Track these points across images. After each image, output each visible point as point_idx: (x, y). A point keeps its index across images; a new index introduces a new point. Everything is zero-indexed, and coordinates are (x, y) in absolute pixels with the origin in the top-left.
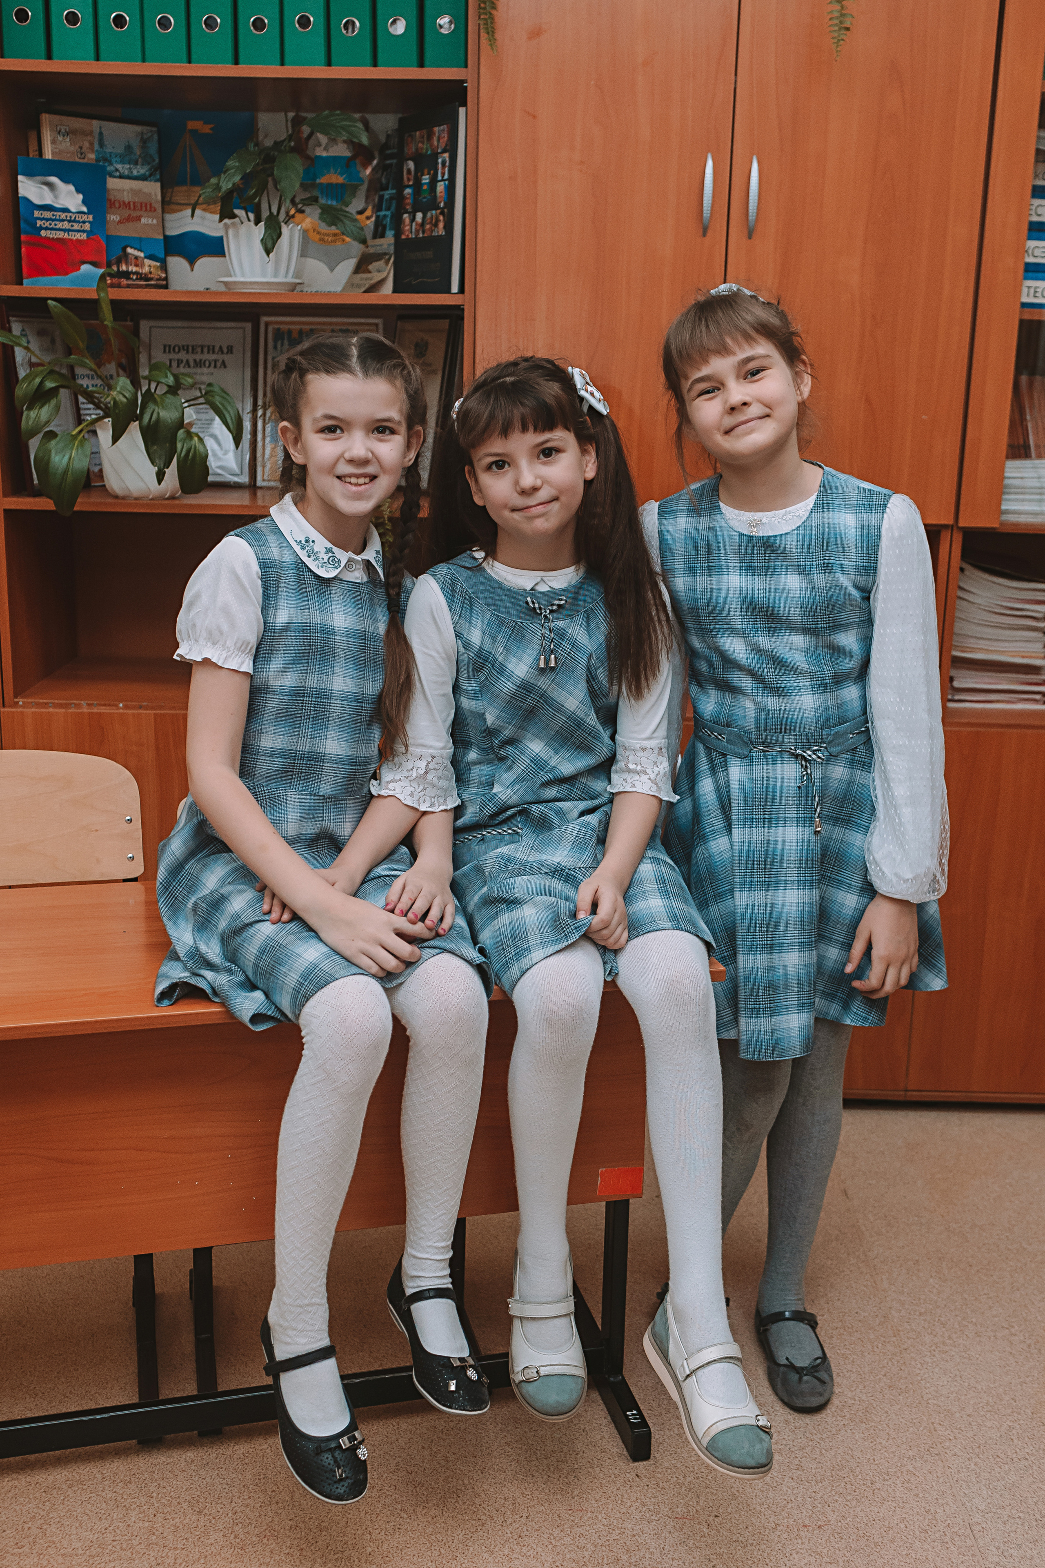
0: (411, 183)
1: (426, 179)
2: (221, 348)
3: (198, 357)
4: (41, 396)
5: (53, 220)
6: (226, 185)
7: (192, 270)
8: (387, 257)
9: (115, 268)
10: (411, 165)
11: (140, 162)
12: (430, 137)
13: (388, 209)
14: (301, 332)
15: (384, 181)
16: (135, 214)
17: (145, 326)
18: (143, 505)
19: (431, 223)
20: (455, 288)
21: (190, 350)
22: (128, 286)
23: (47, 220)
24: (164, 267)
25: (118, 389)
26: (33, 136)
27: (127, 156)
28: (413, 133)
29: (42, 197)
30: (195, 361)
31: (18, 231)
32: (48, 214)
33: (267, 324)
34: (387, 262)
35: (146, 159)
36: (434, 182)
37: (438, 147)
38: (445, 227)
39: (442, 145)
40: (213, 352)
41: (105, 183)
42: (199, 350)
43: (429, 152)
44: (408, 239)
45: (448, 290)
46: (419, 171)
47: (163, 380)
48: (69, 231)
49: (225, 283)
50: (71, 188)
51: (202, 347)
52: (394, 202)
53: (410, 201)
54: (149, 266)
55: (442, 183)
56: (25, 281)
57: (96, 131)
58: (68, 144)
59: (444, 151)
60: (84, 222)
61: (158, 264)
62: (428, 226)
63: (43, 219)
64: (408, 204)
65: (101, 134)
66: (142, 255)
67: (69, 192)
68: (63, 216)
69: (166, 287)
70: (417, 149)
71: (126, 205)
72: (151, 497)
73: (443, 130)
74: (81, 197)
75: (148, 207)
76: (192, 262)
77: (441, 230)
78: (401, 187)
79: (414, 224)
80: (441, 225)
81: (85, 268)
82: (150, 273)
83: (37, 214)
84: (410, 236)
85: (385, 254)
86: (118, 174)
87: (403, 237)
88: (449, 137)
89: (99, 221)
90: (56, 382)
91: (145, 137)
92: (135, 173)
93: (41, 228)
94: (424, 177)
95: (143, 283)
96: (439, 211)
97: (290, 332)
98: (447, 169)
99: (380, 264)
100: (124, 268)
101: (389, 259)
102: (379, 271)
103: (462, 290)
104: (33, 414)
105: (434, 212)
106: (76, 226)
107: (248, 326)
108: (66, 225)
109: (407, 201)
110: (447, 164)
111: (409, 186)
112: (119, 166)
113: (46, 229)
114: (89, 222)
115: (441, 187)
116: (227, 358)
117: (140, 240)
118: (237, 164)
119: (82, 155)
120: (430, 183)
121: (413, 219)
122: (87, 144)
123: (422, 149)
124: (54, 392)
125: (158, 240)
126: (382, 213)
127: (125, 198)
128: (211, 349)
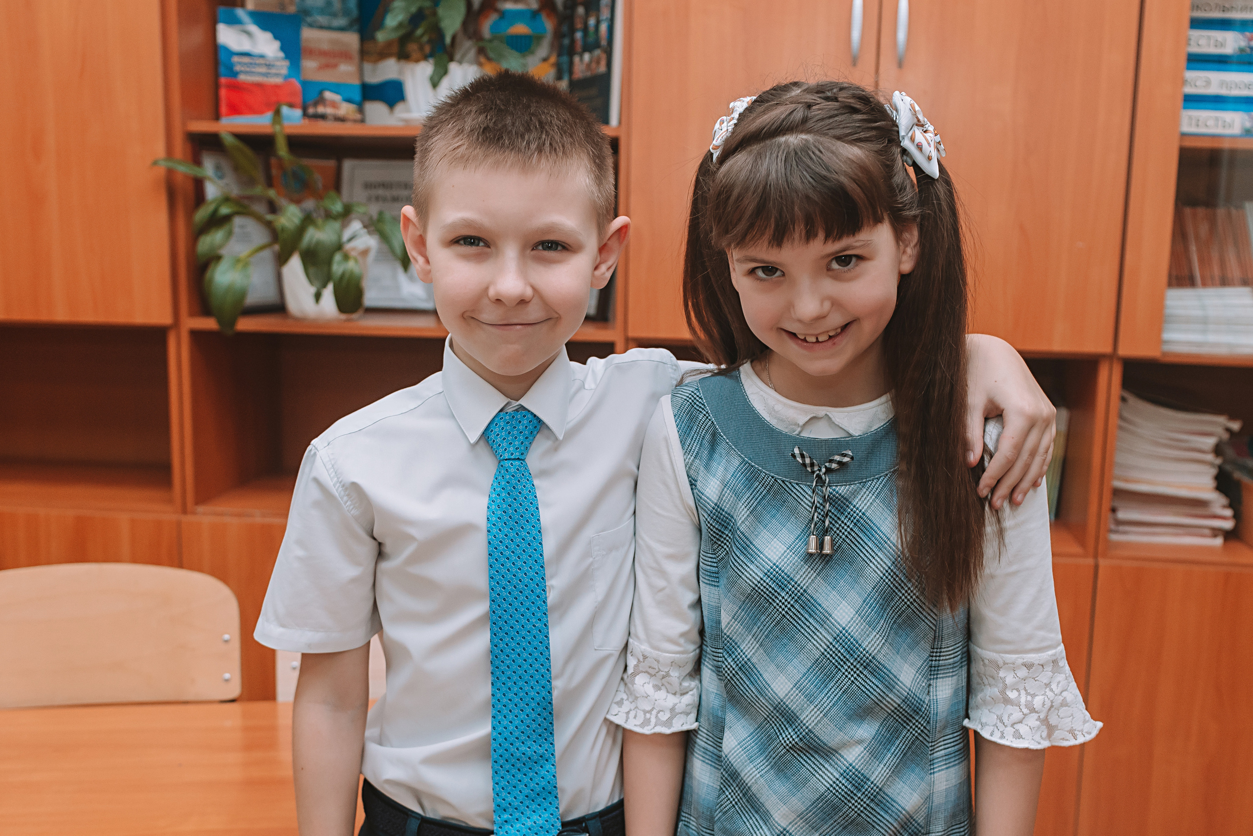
0: (581, 26)
1: (592, 22)
4: (216, 221)
5: (250, 65)
7: (390, 114)
9: (311, 111)
10: (581, 9)
11: (339, 15)
13: (564, 55)
15: (564, 29)
16: (333, 61)
17: (348, 165)
18: (319, 327)
19: (595, 62)
20: (614, 121)
21: (389, 187)
23: (244, 65)
24: (361, 110)
27: (327, 10)
29: (240, 44)
30: (393, 196)
31: (217, 75)
32: (246, 60)
35: (346, 12)
36: (598, 22)
38: (607, 64)
42: (396, 186)
44: (578, 79)
45: (608, 125)
48: (266, 75)
49: (406, 121)
50: (268, 36)
51: (398, 183)
53: (580, 43)
54: (345, 109)
55: (605, 23)
56: (224, 120)
60: (280, 67)
61: (356, 107)
62: (594, 65)
63: (240, 63)
64: (579, 46)
66: (339, 98)
67: (267, 40)
68: (261, 61)
69: (362, 124)
71: (323, 54)
74: (277, 45)
75: (345, 55)
76: (388, 107)
77: (602, 69)
78: (573, 30)
79: (582, 64)
80: (603, 63)
82: (346, 115)
83: (236, 59)
84: (580, 76)
86: (315, 25)
87: (574, 77)
89: (296, 67)
90: (229, 208)
92: (335, 24)
93: (241, 72)
94: (590, 20)
95: (339, 123)
96: (600, 50)
98: (609, 9)
100: (321, 110)
103: (620, 122)
104: (208, 238)
105: (597, 51)
106: (273, 71)
108: (263, 70)
109: (578, 44)
110: (610, 5)
111: (579, 30)
112: (319, 18)
113: (246, 73)
114: (286, 68)
117: (338, 84)
119: (284, 6)
120: (595, 25)
121: (581, 60)
124: (227, 219)
125: (357, 86)
126: (560, 59)
127: (325, 47)
128: (406, 186)
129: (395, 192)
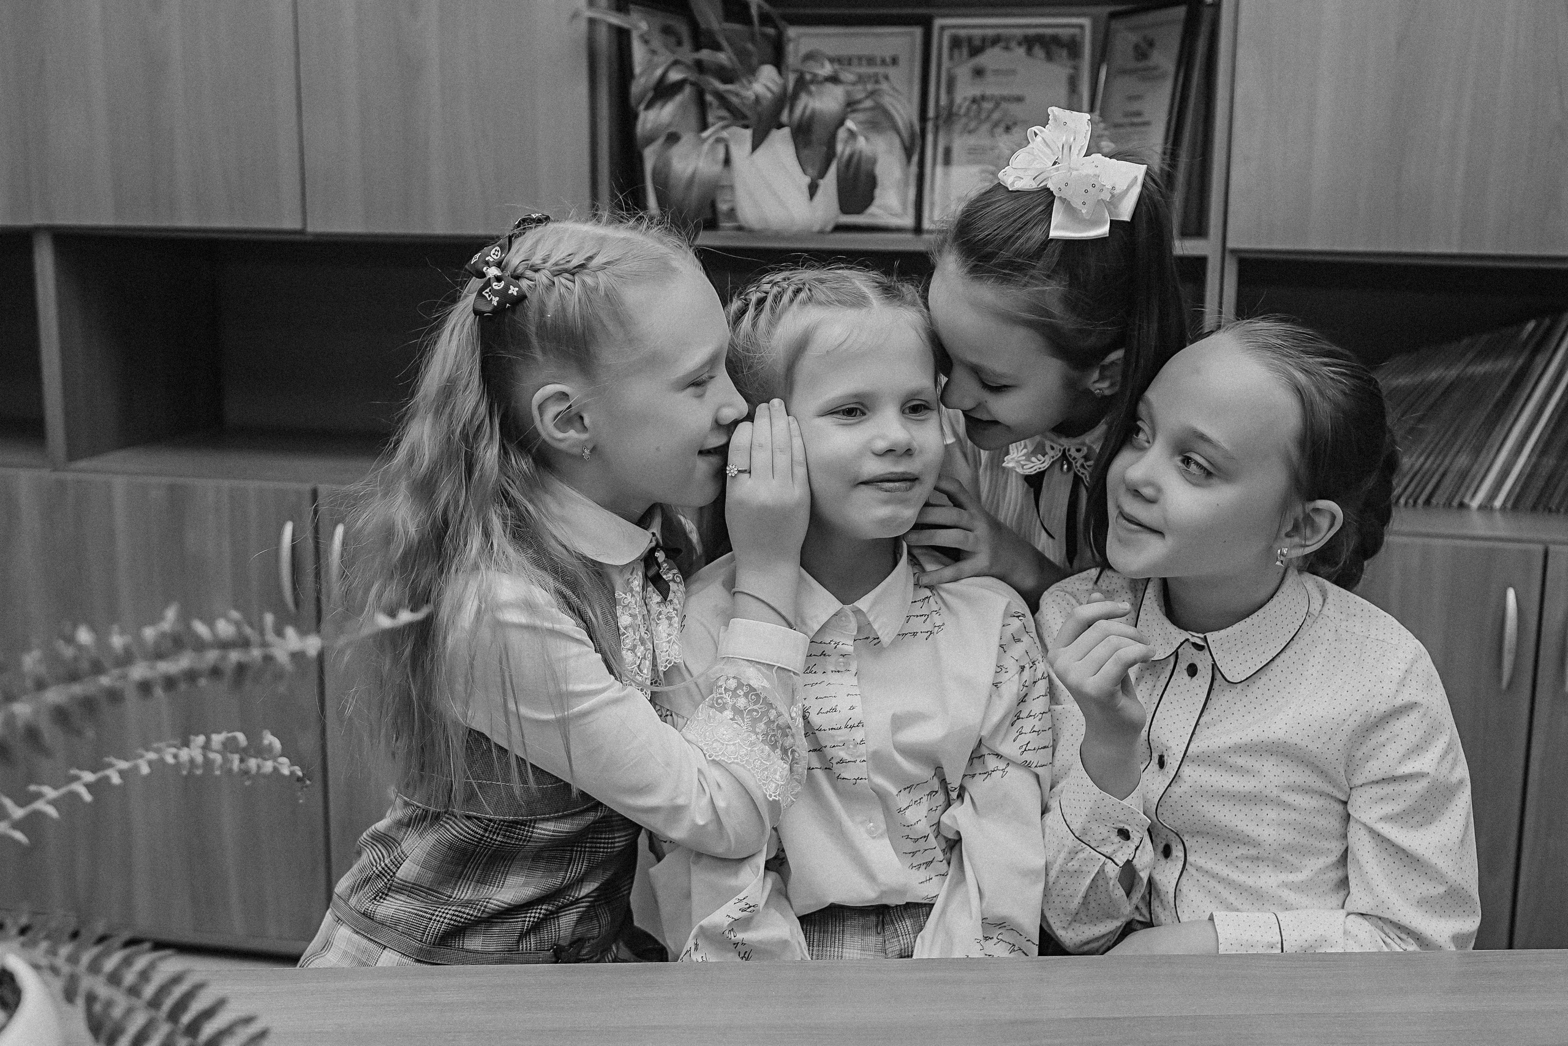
2: (883, 61)
3: (855, 70)
14: (984, 39)
17: (792, 32)
18: (782, 239)
21: (845, 62)
33: (943, 28)
40: (875, 64)
42: (855, 62)
51: (860, 58)
97: (970, 39)
107: (918, 31)
116: (892, 71)
128: (871, 61)
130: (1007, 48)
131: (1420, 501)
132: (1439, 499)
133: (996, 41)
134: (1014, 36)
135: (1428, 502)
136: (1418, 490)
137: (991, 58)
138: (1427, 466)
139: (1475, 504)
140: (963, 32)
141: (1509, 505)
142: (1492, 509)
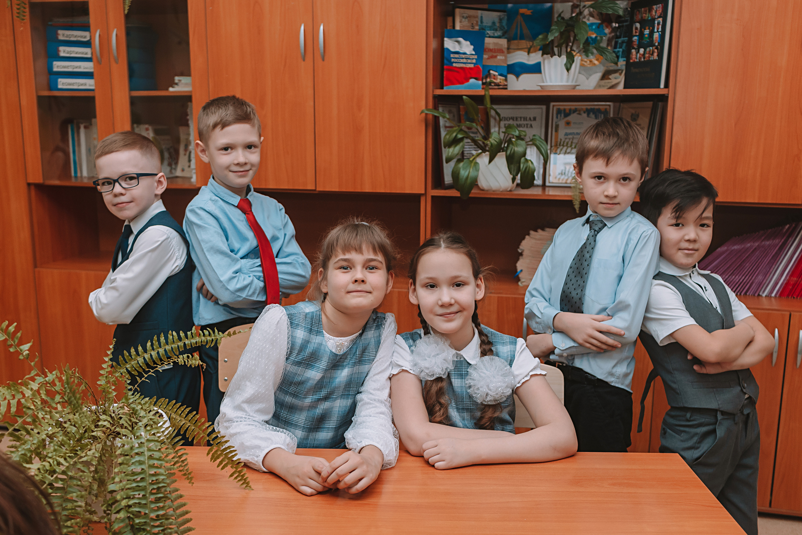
0: (637, 34)
1: (647, 32)
2: (530, 119)
3: (518, 123)
4: (456, 141)
5: (458, 58)
6: (551, 38)
7: (517, 80)
8: (620, 71)
9: (485, 81)
10: (638, 25)
11: (498, 29)
12: (650, 10)
13: (620, 47)
14: (570, 110)
15: (618, 34)
16: (495, 54)
18: (498, 194)
19: (649, 53)
20: (662, 86)
21: (515, 119)
22: (491, 89)
23: (456, 58)
24: (506, 80)
25: (493, 138)
26: (450, 19)
27: (493, 27)
28: (640, 9)
29: (454, 48)
30: (517, 125)
31: (443, 64)
32: (457, 56)
33: (554, 106)
34: (620, 74)
35: (501, 28)
36: (652, 33)
37: (655, 15)
38: (658, 55)
39: (658, 14)
40: (526, 120)
41: (484, 40)
42: (519, 119)
43: (650, 18)
44: (634, 62)
45: (658, 87)
46: (643, 27)
47: (513, 133)
48: (465, 63)
49: (541, 86)
50: (468, 43)
51: (521, 118)
52: (624, 44)
53: (637, 43)
54: (500, 79)
55: (658, 33)
56: (445, 88)
57: (479, 16)
58: (467, 22)
59: (659, 17)
60: (473, 59)
61: (504, 78)
62: (647, 55)
63: (454, 58)
64: (635, 44)
65: (482, 17)
66: (497, 74)
67: (467, 45)
68: (463, 56)
69: (506, 89)
70: (642, 17)
71: (491, 50)
72: (501, 190)
73: (659, 7)
74: (472, 47)
75: (501, 51)
76: (517, 76)
77: (655, 56)
79: (638, 55)
80: (656, 54)
81: (472, 81)
82: (500, 82)
83: (452, 56)
84: (636, 60)
85: (619, 70)
86: (488, 36)
87: (631, 61)
88: (662, 11)
89: (480, 58)
90: (462, 134)
91: (501, 17)
92: (496, 35)
93: (454, 62)
94: (645, 31)
95: (497, 87)
96: (654, 48)
97: (565, 110)
98: (660, 26)
99: (617, 75)
100: (488, 80)
101: (622, 72)
102: (615, 78)
103: (666, 86)
104: (451, 150)
105: (651, 48)
106: (469, 61)
107: (544, 107)
108: (465, 61)
109: (635, 43)
110: (661, 23)
111: (636, 36)
112: (489, 32)
113: (456, 63)
114: (475, 59)
115: (656, 36)
116: (533, 123)
117: (496, 67)
118: (556, 28)
119: (473, 27)
120: (649, 33)
121: (638, 52)
122: (475, 22)
123: (645, 17)
124: (461, 139)
125: (503, 67)
126: (616, 50)
127: (491, 47)
128: (525, 119)
129: (519, 122)
130: (579, 114)
131: (742, 294)
132: (750, 293)
133: (575, 111)
134: (582, 109)
135: (746, 293)
136: (741, 290)
137: (572, 118)
138: (745, 280)
139: (764, 295)
140: (562, 107)
141: (777, 296)
142: (771, 297)
